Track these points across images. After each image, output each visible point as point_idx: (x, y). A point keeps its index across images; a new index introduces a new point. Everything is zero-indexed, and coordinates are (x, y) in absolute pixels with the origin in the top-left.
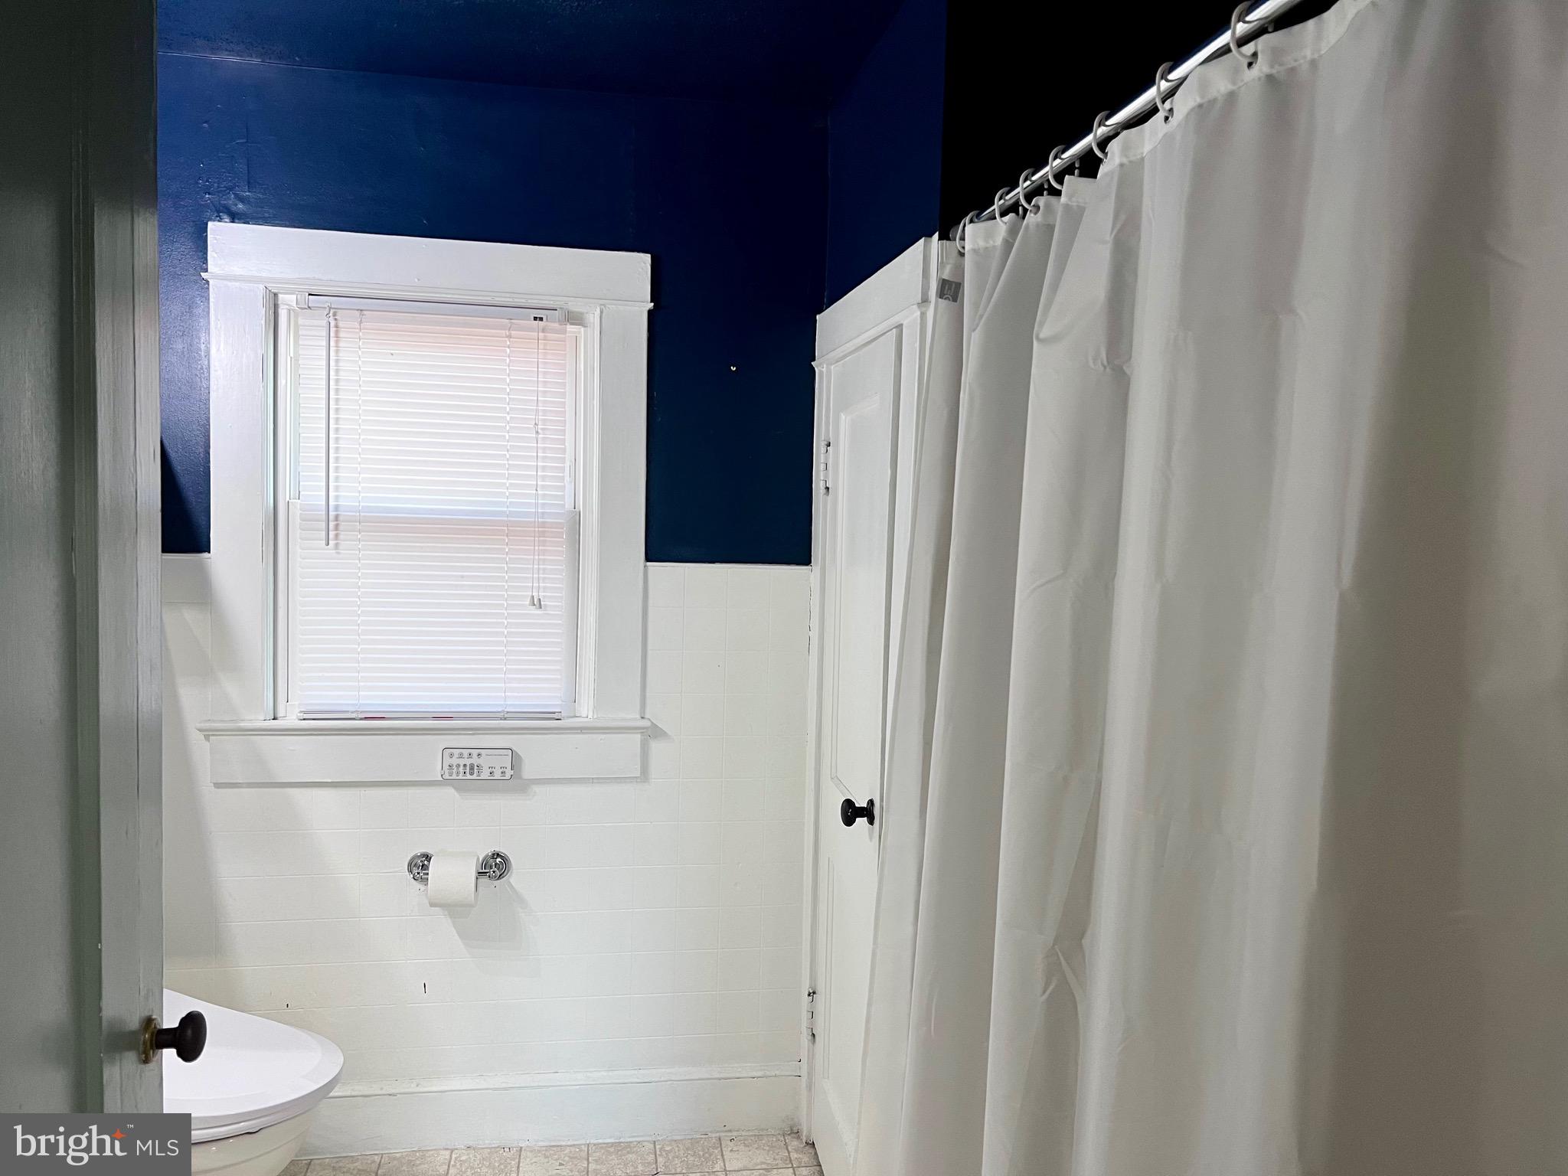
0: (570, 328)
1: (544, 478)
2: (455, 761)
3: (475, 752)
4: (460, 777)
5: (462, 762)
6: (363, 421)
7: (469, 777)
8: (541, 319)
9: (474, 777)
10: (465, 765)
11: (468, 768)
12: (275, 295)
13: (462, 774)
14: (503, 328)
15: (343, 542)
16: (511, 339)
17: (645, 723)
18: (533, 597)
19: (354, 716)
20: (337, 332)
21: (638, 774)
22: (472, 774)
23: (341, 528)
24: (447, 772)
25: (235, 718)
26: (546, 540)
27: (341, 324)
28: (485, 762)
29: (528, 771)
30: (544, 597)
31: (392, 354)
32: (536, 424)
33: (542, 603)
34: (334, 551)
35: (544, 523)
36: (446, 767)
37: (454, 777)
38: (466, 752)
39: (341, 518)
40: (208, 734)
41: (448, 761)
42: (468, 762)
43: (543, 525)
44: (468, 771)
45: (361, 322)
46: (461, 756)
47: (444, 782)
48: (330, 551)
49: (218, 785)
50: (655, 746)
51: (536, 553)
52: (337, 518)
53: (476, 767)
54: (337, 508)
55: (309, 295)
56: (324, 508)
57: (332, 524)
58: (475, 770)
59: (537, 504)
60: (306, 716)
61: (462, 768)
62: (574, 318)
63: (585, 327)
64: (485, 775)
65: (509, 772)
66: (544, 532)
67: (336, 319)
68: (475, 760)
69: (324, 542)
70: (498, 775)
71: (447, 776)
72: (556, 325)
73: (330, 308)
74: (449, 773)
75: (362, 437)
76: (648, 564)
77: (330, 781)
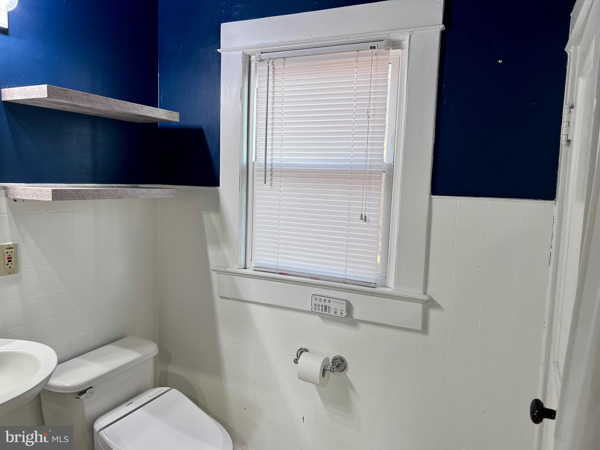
0: (392, 52)
1: (372, 144)
2: (317, 302)
3: (327, 299)
4: (320, 312)
5: (321, 303)
6: (284, 118)
7: (324, 312)
8: (374, 47)
9: (327, 313)
10: (322, 306)
11: (324, 307)
12: (250, 57)
13: (321, 310)
14: (353, 56)
15: (274, 182)
16: (359, 63)
17: (425, 298)
18: (362, 214)
19: (275, 271)
20: (274, 72)
21: (420, 328)
22: (326, 311)
23: (273, 175)
24: (314, 307)
25: (226, 266)
26: (371, 181)
27: (276, 67)
28: (333, 305)
29: (357, 315)
30: (369, 215)
31: (298, 80)
32: (368, 112)
33: (367, 218)
34: (270, 187)
35: (371, 171)
36: (313, 305)
37: (317, 311)
38: (323, 298)
39: (273, 170)
40: (218, 272)
41: (314, 302)
42: (324, 304)
43: (370, 172)
44: (324, 309)
45: (284, 64)
46: (320, 300)
47: (312, 312)
48: (267, 186)
49: (222, 297)
50: (433, 313)
51: (365, 189)
52: (271, 170)
53: (328, 308)
54: (272, 165)
55: (261, 53)
56: (264, 165)
57: (268, 174)
58: (327, 309)
59: (366, 161)
60: (256, 269)
61: (321, 307)
62: (395, 45)
63: (402, 49)
64: (332, 313)
65: (345, 314)
66: (371, 177)
67: (273, 65)
68: (327, 304)
69: (263, 182)
70: (338, 314)
71: (313, 310)
72: (383, 51)
73: (270, 59)
74: (315, 308)
75: (283, 127)
76: (433, 196)
77: (263, 302)
